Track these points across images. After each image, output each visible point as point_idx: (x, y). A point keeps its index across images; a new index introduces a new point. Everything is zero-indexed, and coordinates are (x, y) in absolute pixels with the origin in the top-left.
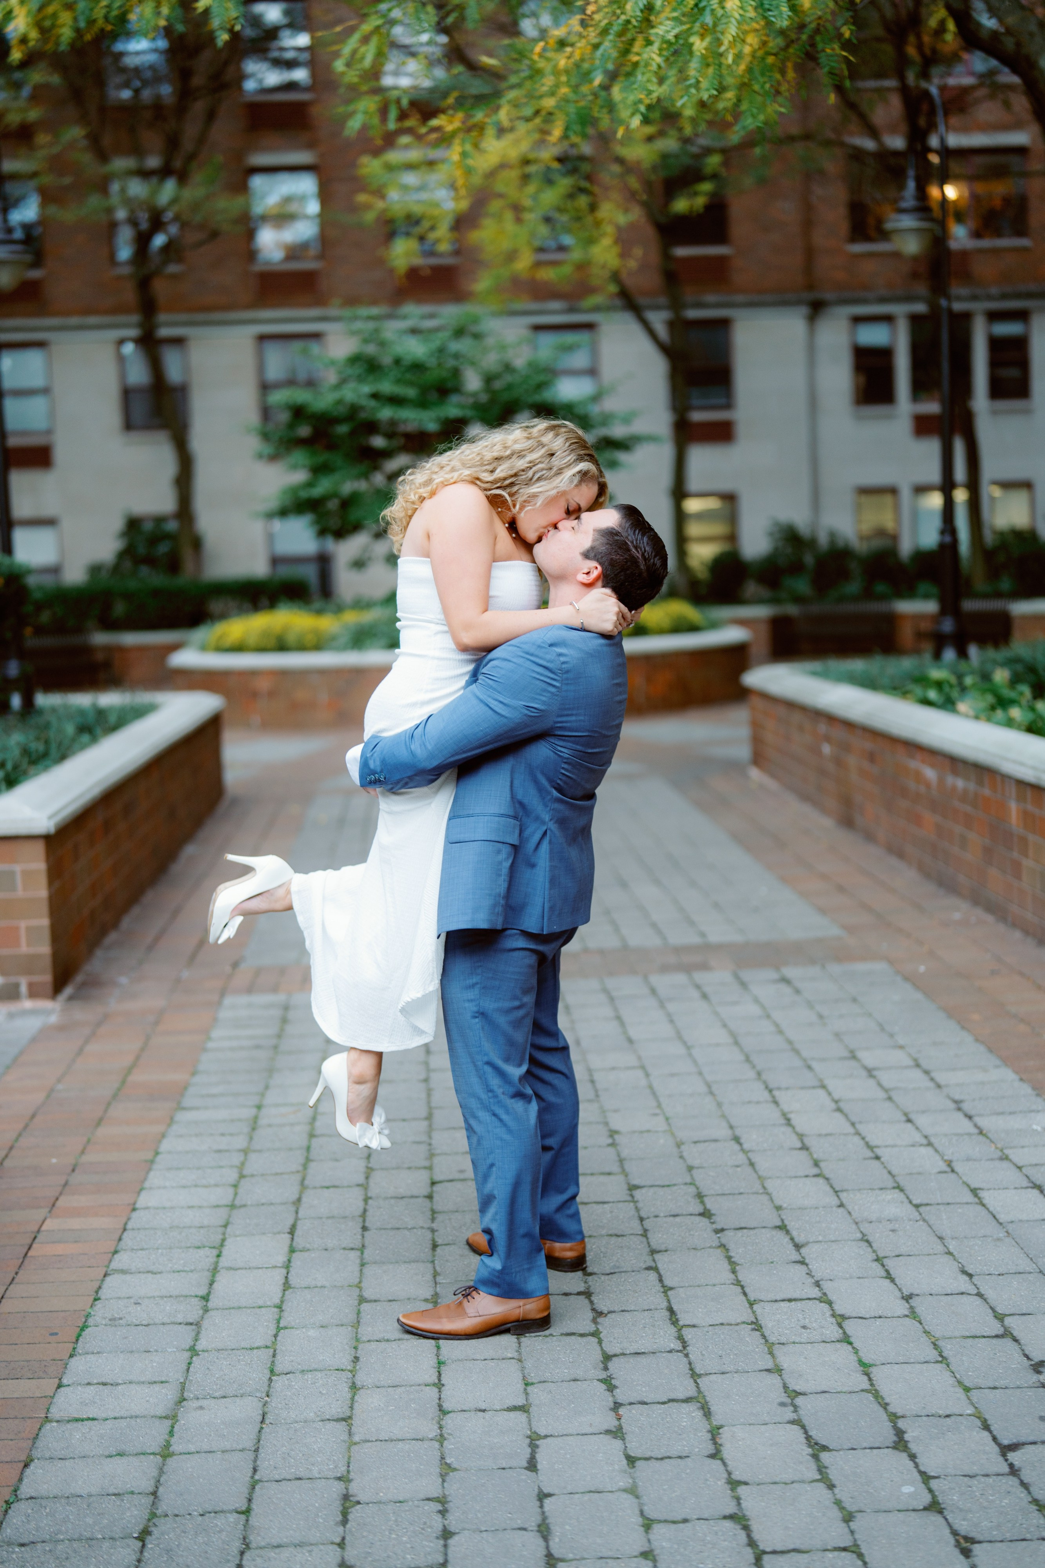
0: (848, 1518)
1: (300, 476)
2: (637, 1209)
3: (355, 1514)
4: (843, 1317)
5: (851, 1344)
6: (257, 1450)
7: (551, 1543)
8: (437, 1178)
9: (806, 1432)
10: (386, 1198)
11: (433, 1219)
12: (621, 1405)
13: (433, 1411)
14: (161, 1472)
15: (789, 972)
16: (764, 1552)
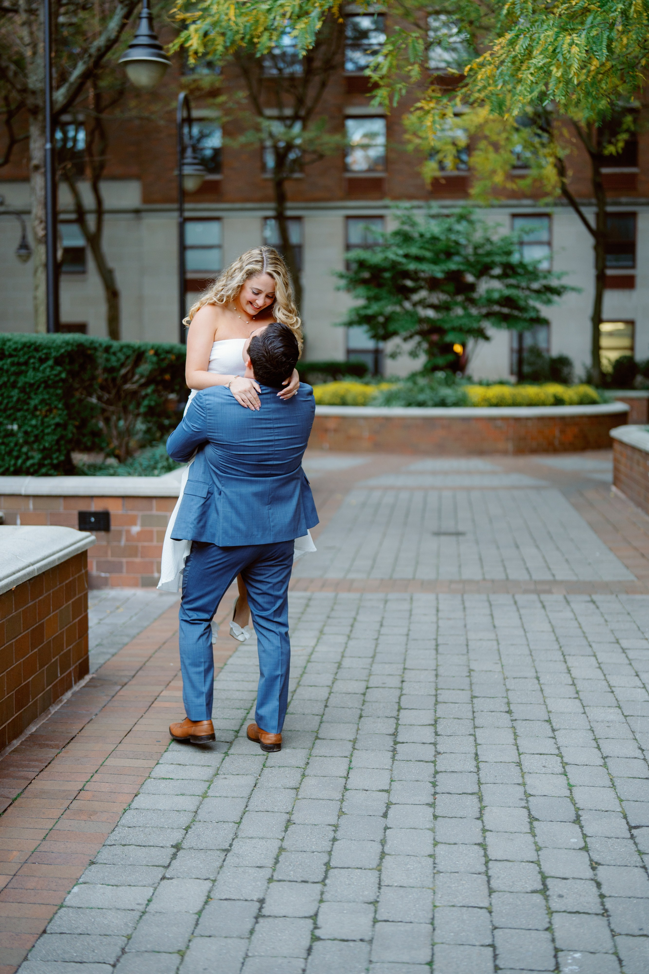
0: (538, 849)
1: (361, 302)
3: (292, 828)
4: (566, 763)
5: (567, 776)
6: (249, 798)
7: (385, 848)
8: (370, 685)
9: (529, 812)
10: (339, 693)
12: (438, 793)
13: (341, 788)
14: (201, 803)
15: (596, 597)
16: (491, 860)
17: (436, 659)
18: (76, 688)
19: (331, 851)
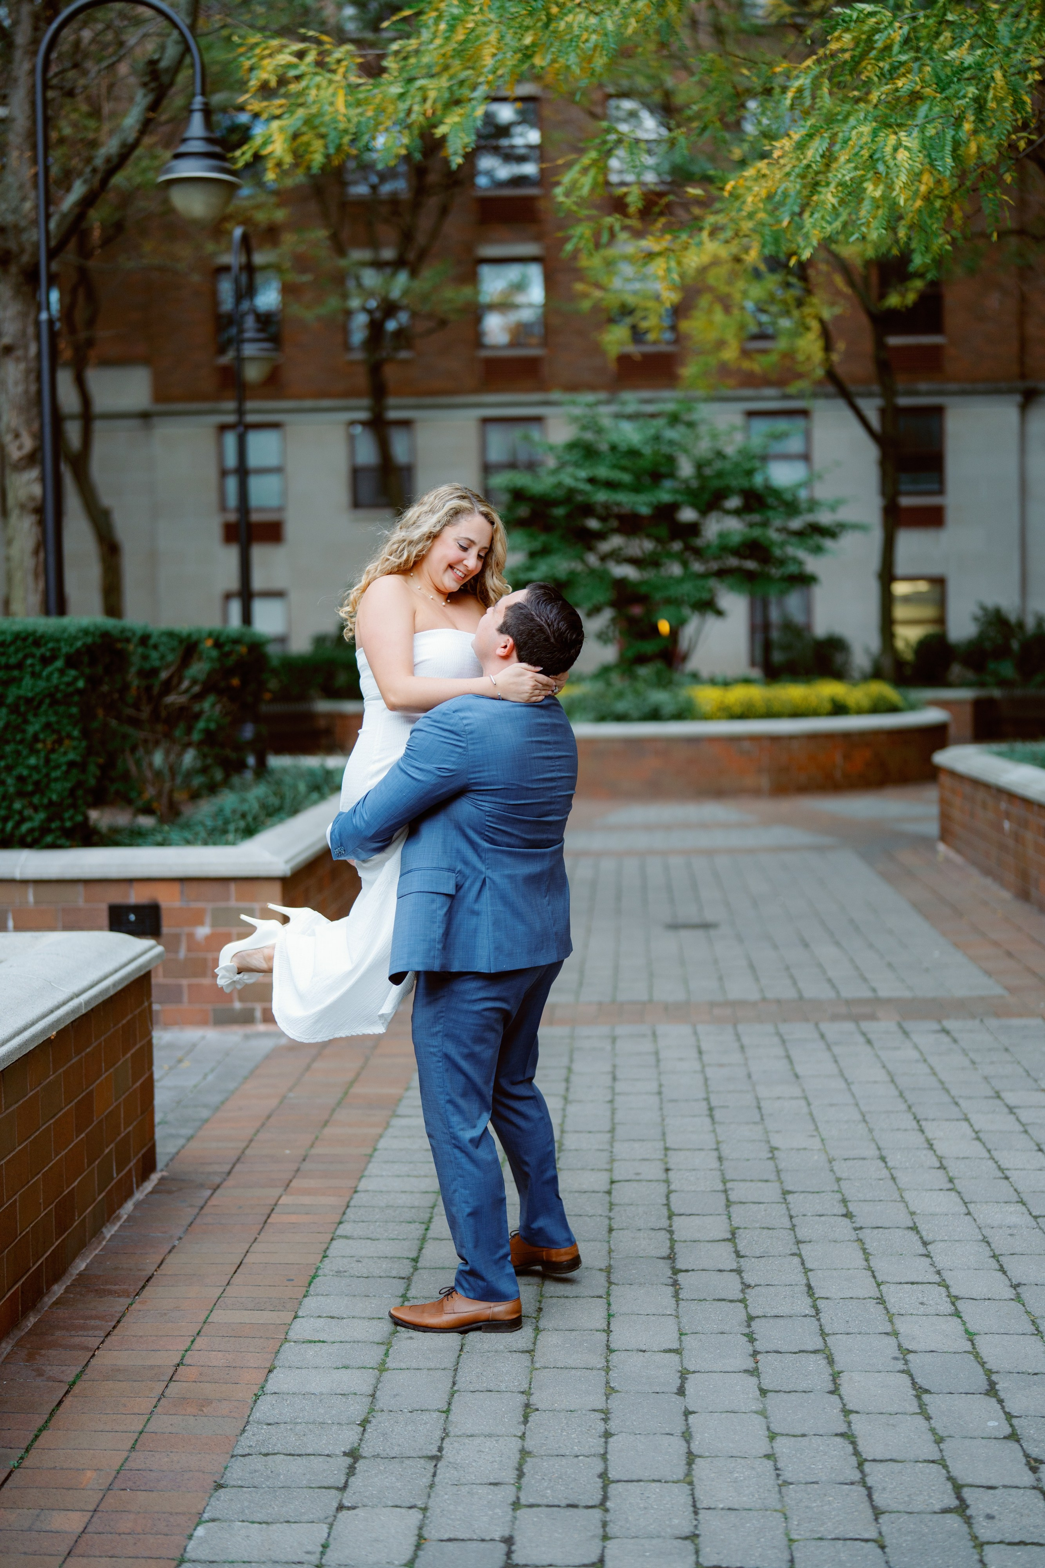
0: (939, 1440)
2: (788, 1209)
3: (534, 1417)
4: (957, 1298)
5: (960, 1317)
6: (456, 1370)
7: (692, 1445)
8: (616, 1178)
9: (913, 1379)
10: (571, 1192)
11: (611, 1210)
12: (759, 1353)
13: (602, 1349)
14: (378, 1381)
15: (948, 1024)
16: (866, 1460)
17: (714, 1131)
18: (139, 1196)
19: (606, 1453)
